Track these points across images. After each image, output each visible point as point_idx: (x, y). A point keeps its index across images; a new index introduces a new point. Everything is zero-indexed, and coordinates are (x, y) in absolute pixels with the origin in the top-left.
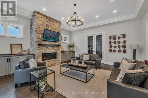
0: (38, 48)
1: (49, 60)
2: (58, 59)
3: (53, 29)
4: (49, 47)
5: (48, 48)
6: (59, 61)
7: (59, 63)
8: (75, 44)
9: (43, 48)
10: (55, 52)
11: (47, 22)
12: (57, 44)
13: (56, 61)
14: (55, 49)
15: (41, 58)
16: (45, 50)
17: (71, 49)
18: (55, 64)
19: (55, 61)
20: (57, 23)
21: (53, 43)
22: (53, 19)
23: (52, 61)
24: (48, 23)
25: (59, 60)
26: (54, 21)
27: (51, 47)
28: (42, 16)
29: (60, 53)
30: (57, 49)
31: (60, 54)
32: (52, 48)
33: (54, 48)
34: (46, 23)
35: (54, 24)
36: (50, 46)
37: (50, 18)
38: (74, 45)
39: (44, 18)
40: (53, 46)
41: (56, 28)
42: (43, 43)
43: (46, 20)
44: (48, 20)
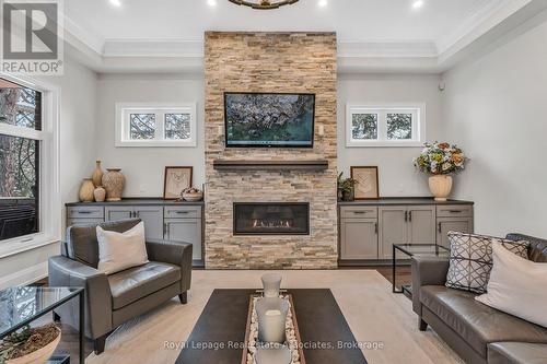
0: (215, 180)
1: (265, 238)
2: (318, 237)
3: (288, 85)
4: (265, 176)
5: (262, 179)
6: (327, 249)
7: (323, 263)
8: (468, 153)
9: (239, 179)
10: (301, 200)
11: (256, 58)
12: (309, 157)
13: (308, 250)
14: (296, 186)
15: (229, 224)
16: (246, 190)
17: (440, 186)
18: (299, 264)
19: (299, 247)
20: (311, 48)
21: (288, 156)
22: (285, 36)
23: (281, 242)
24: (257, 62)
25: (320, 243)
26: (292, 40)
27: (276, 176)
28: (233, 43)
29: (334, 207)
30: (308, 182)
31: (333, 215)
32: (281, 179)
33: (296, 180)
34: (251, 64)
35: (291, 58)
36: (269, 171)
37: (269, 35)
38: (465, 161)
39: (241, 45)
40: (285, 169)
41: (304, 74)
42: (238, 156)
43: (250, 50)
44: (259, 48)
